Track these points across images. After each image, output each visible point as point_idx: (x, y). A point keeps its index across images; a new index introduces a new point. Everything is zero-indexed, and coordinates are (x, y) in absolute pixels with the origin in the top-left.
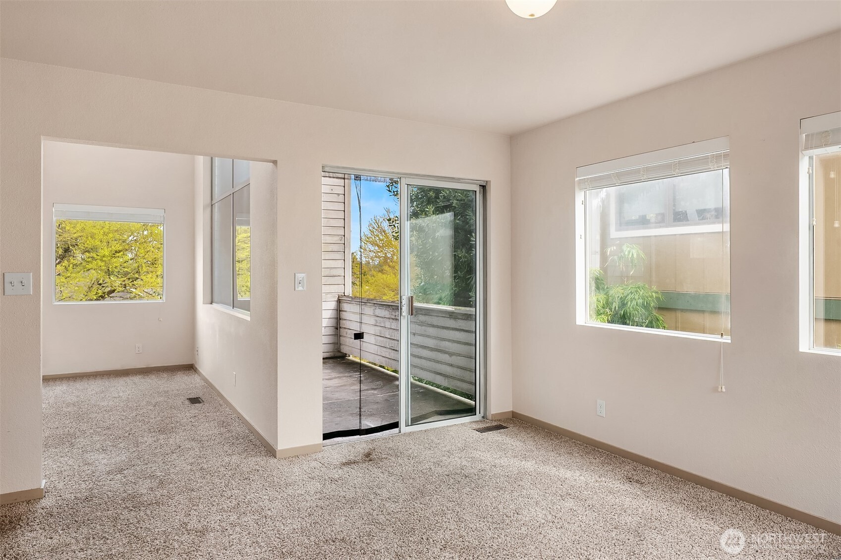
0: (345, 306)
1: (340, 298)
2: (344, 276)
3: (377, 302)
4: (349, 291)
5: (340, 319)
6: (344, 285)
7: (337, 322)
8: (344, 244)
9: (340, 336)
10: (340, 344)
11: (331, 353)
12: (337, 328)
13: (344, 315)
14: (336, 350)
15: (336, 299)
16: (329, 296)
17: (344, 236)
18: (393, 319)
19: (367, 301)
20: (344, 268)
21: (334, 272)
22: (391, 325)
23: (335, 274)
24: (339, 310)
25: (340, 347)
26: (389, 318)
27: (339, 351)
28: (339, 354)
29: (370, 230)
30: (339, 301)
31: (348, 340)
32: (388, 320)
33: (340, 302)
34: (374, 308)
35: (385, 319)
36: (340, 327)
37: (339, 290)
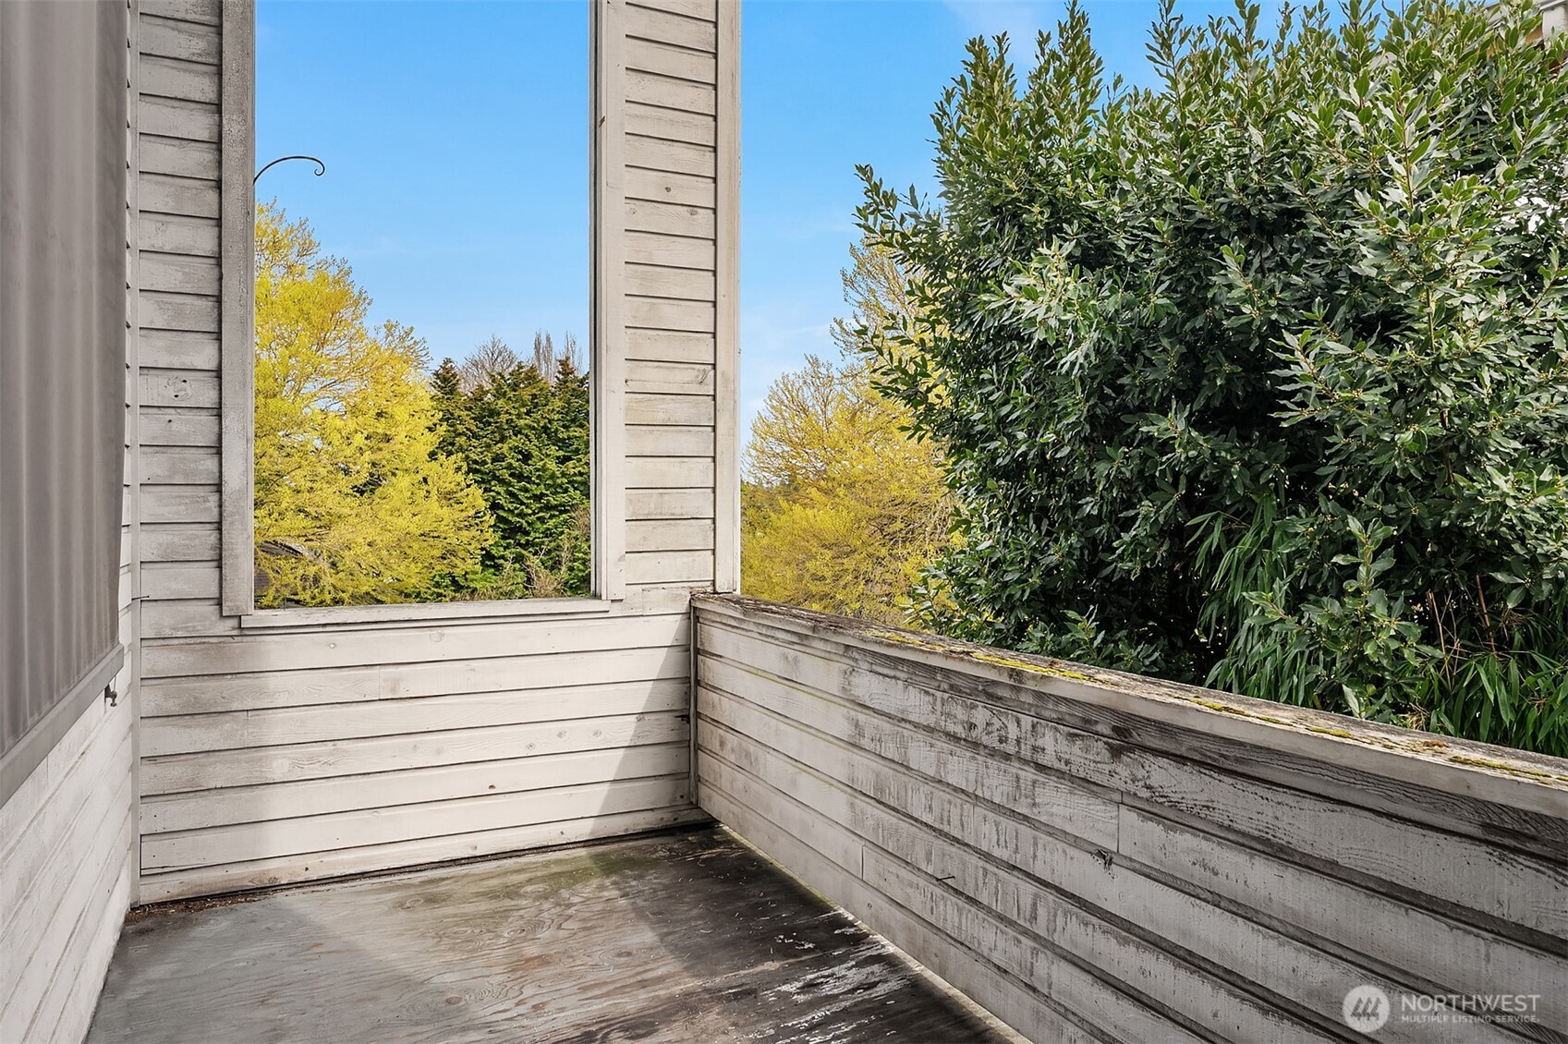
0: (718, 638)
1: (698, 605)
2: (714, 520)
3: (863, 640)
4: (730, 578)
5: (698, 682)
6: (714, 551)
7: (687, 693)
8: (714, 397)
9: (698, 747)
10: (699, 779)
11: (659, 815)
12: (685, 718)
13: (713, 671)
14: (680, 802)
15: (683, 607)
16: (656, 594)
17: (714, 366)
18: (954, 738)
19: (814, 629)
20: (714, 489)
21: (674, 503)
22: (941, 763)
23: (678, 512)
24: (692, 650)
25: (697, 787)
26: (930, 730)
27: (695, 806)
28: (693, 816)
29: (773, 407)
30: (694, 616)
31: (726, 771)
32: (921, 735)
33: (697, 618)
34: (844, 664)
35: (907, 731)
36: (698, 715)
37: (695, 569)
